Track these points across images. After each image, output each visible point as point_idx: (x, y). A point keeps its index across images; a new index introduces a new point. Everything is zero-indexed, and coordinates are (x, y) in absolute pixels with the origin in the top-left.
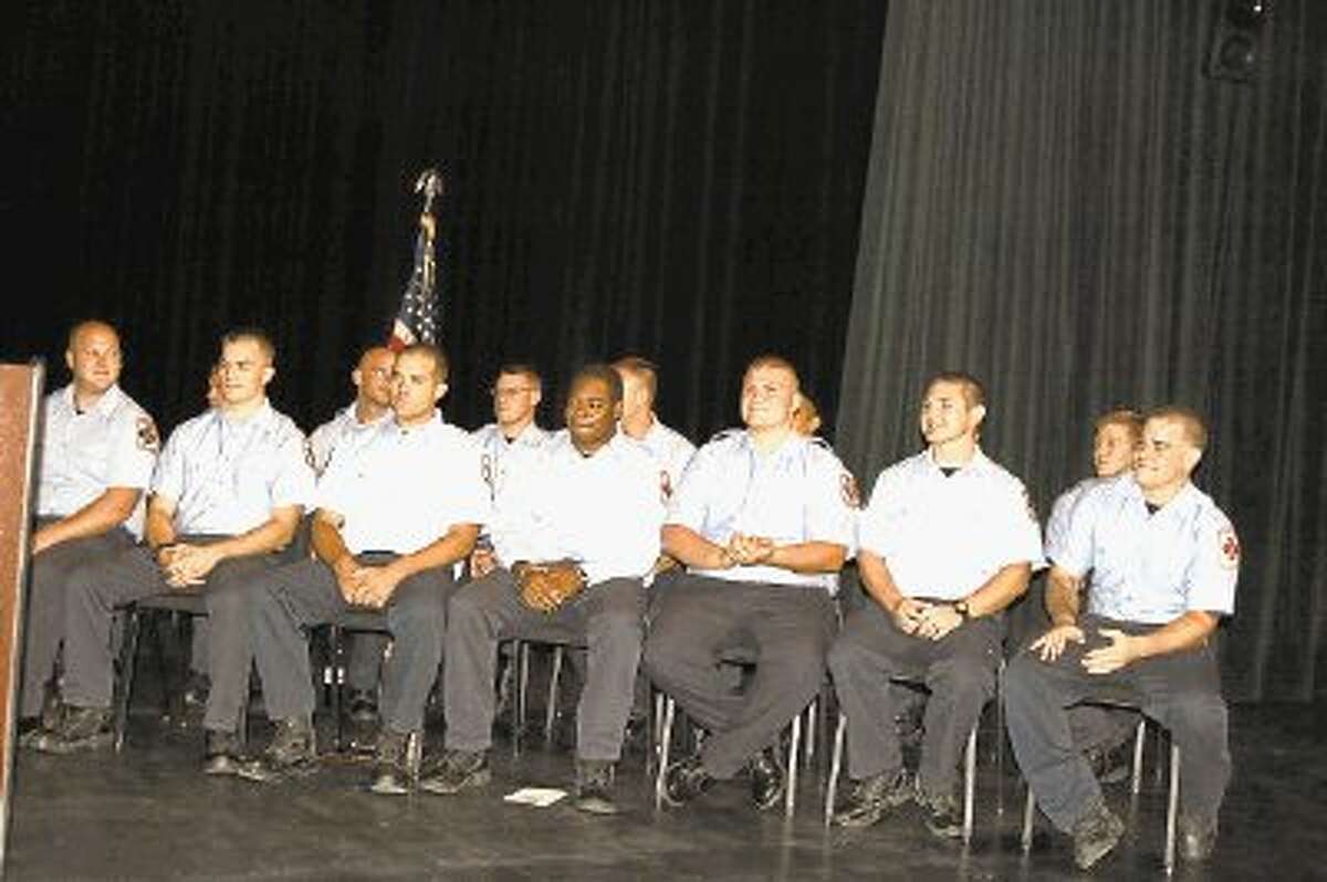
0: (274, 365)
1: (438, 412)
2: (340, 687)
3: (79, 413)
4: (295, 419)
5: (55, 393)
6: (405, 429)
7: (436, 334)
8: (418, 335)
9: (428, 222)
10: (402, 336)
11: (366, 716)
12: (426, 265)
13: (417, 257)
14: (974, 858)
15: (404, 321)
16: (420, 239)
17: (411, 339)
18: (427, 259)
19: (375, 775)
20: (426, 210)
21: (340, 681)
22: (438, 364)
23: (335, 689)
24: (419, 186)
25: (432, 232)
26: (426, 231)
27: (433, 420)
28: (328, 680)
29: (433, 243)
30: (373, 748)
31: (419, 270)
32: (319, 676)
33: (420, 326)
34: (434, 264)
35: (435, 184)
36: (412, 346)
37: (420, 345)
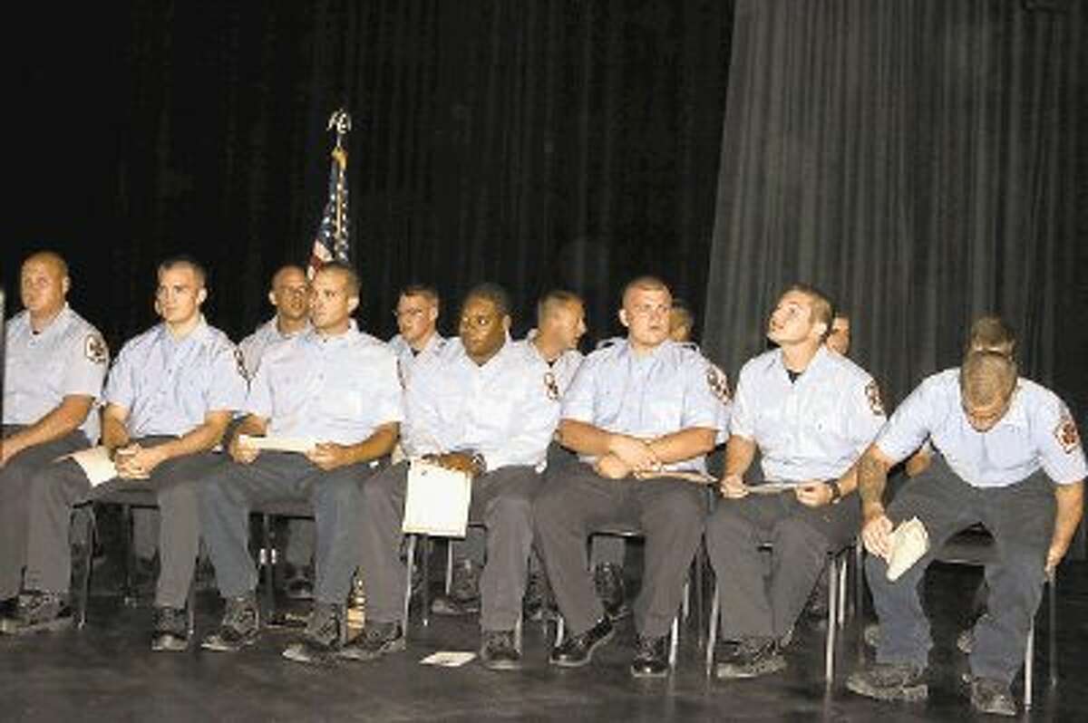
0: (206, 286)
1: (353, 323)
2: (274, 567)
3: (36, 333)
4: (227, 333)
5: (15, 317)
6: (325, 337)
7: (348, 253)
8: (334, 254)
9: (340, 156)
10: (321, 257)
12: (339, 193)
13: (332, 186)
14: (837, 704)
15: (323, 242)
16: (334, 171)
17: (328, 258)
18: (339, 187)
20: (339, 144)
21: (274, 561)
22: (349, 281)
23: (269, 570)
24: (332, 122)
25: (343, 165)
26: (338, 164)
27: (350, 331)
28: (263, 560)
29: (345, 174)
31: (333, 197)
32: (257, 557)
33: (336, 248)
34: (346, 192)
35: (345, 121)
36: (329, 264)
37: (336, 263)
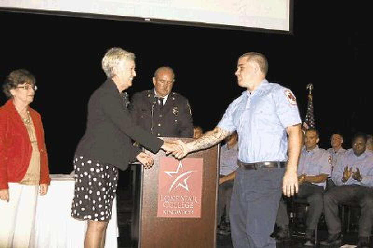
1: (317, 145)
2: (295, 218)
3: (228, 149)
6: (308, 150)
7: (314, 125)
8: (309, 126)
9: (310, 97)
10: (305, 127)
11: (302, 226)
13: (308, 106)
15: (306, 123)
16: (309, 101)
17: (308, 128)
18: (311, 106)
19: (305, 241)
20: (310, 93)
22: (317, 134)
24: (307, 87)
25: (312, 99)
26: (310, 99)
27: (316, 148)
28: (292, 216)
29: (312, 102)
30: (304, 234)
31: (309, 109)
32: (289, 215)
33: (310, 124)
34: (313, 107)
35: (312, 87)
36: (308, 130)
37: (310, 129)
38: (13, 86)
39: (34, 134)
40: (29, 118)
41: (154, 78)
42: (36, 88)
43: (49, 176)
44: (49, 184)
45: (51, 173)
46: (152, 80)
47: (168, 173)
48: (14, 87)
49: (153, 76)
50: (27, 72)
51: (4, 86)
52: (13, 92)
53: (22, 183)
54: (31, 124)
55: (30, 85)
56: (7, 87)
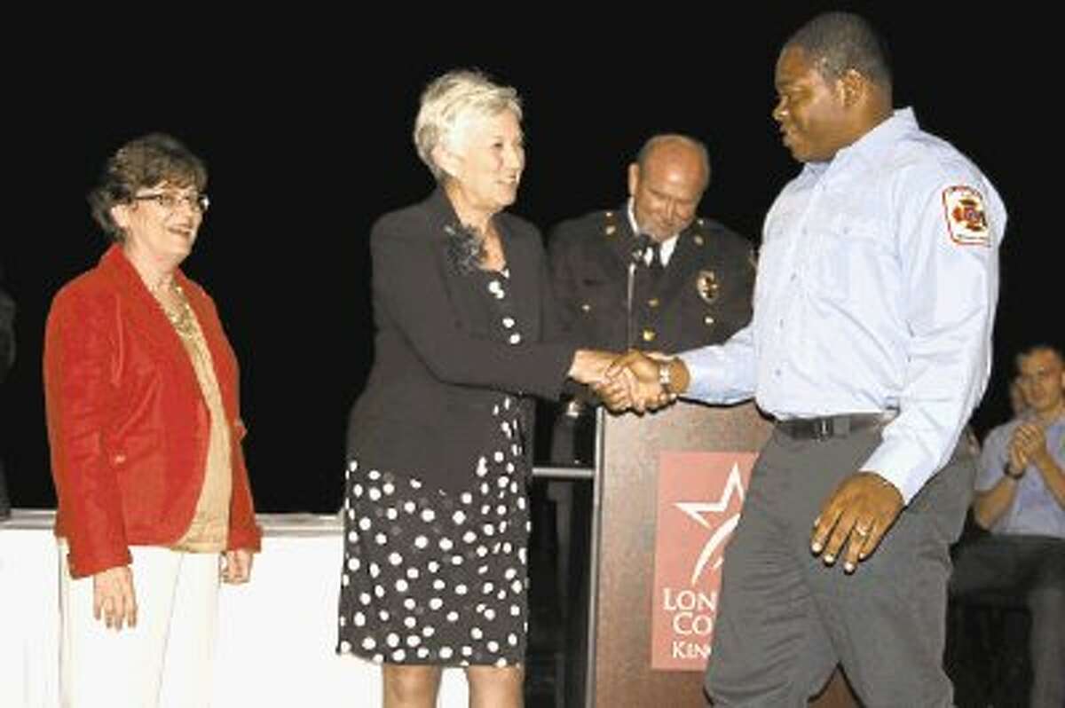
38: (122, 196)
39: (209, 366)
40: (187, 311)
41: (633, 169)
42: (206, 202)
43: (252, 520)
44: (258, 548)
45: (258, 510)
46: (625, 176)
47: (691, 509)
48: (125, 199)
49: (634, 161)
50: (171, 144)
51: (93, 197)
52: (121, 215)
53: (180, 548)
54: (196, 331)
55: (183, 192)
56: (102, 198)
